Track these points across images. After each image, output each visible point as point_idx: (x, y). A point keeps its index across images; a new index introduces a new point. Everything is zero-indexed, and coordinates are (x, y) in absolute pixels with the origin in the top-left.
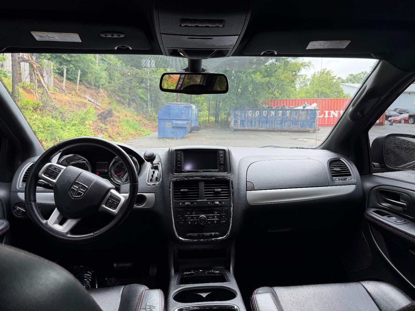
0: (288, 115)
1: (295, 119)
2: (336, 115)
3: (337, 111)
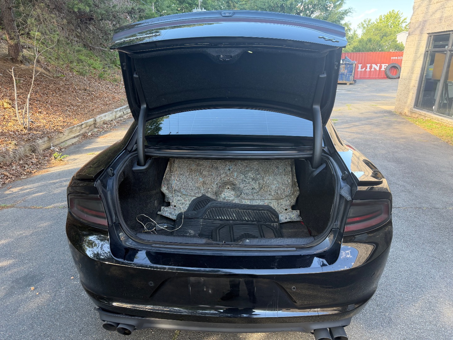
2: (378, 69)
3: (378, 65)
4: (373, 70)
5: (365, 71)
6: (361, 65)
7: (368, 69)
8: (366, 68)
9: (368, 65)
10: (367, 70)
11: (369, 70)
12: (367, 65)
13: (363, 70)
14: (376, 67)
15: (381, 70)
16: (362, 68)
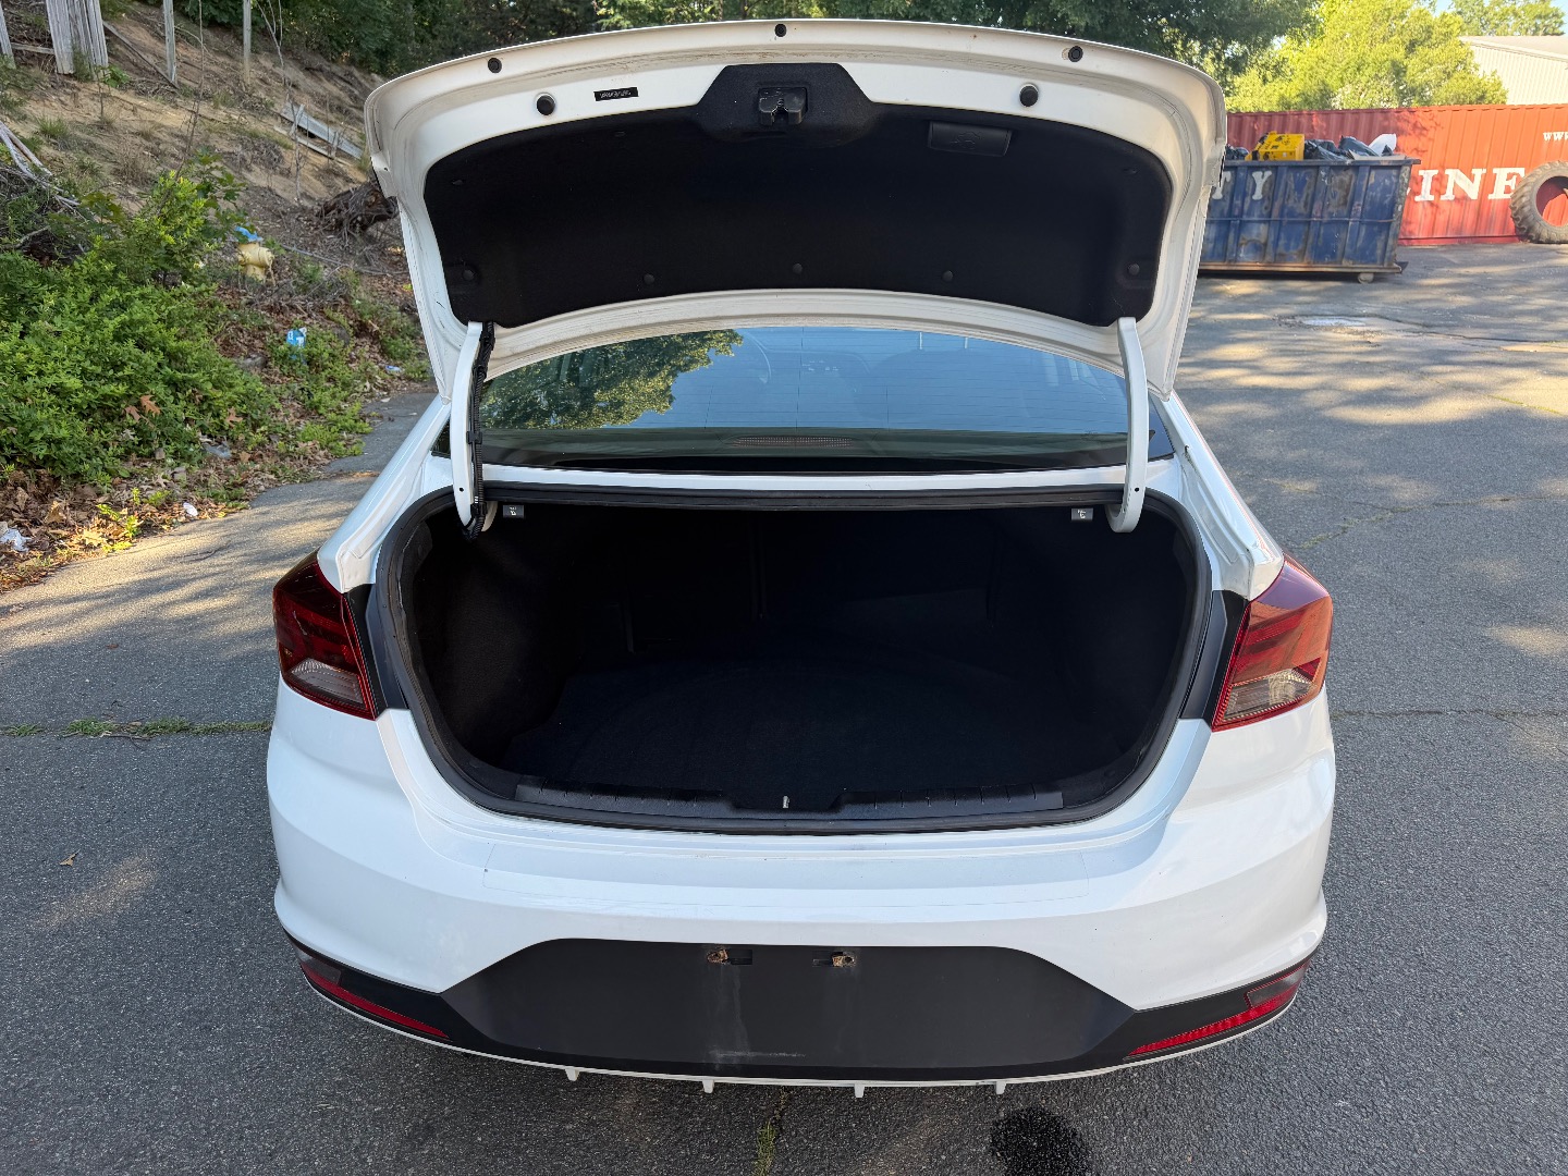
0: (1258, 195)
1: (1291, 213)
2: (1473, 192)
3: (1478, 173)
4: (1449, 197)
7: (1425, 197)
8: (1418, 190)
9: (1428, 176)
10: (1417, 198)
11: (1431, 198)
12: (1421, 173)
14: (1465, 183)
15: (1490, 197)
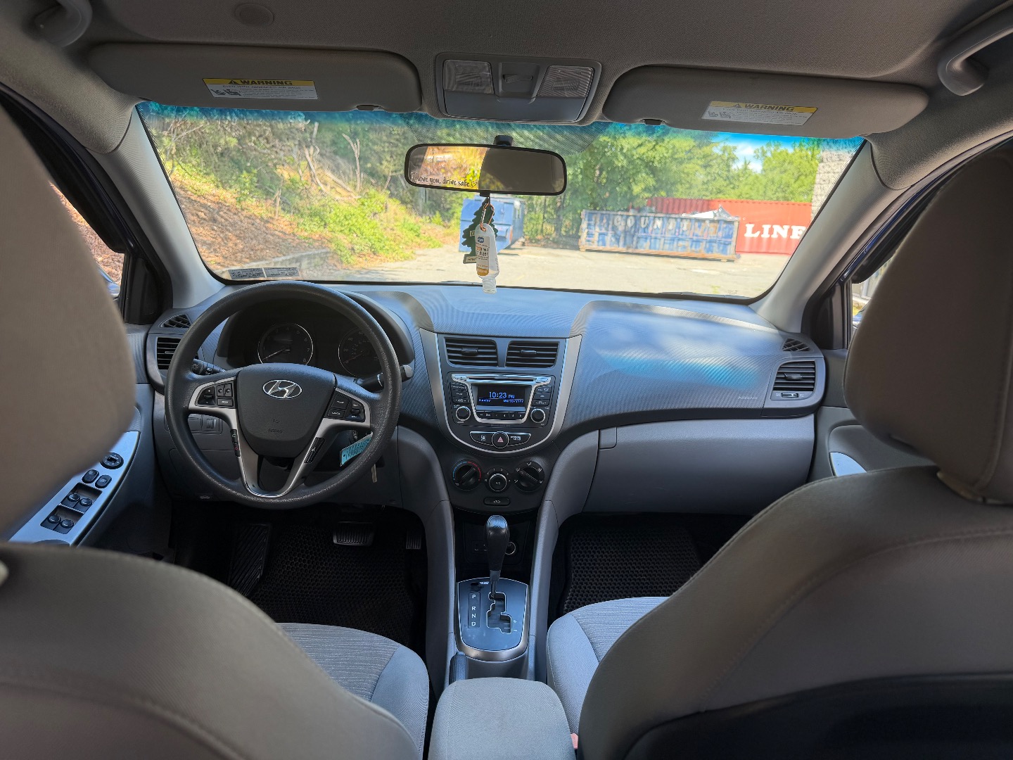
0: (685, 228)
1: (697, 236)
2: (784, 234)
3: (787, 227)
4: (775, 236)
5: (760, 238)
6: (752, 226)
7: (766, 235)
8: (762, 233)
9: (766, 228)
10: (762, 236)
11: (768, 236)
12: (764, 226)
13: (757, 235)
14: (781, 231)
15: (792, 237)
16: (754, 232)
